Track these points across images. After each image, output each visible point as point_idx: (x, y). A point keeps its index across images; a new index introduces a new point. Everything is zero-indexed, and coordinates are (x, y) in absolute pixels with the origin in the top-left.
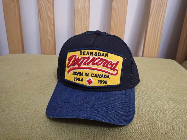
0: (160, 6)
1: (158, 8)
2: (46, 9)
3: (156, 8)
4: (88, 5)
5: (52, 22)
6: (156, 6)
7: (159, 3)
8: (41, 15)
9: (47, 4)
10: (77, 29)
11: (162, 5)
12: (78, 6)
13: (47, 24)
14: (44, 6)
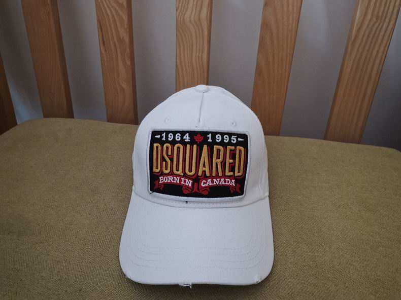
0: (379, 22)
1: (373, 25)
2: (114, 21)
3: (370, 26)
4: (207, 16)
5: (128, 50)
6: (371, 19)
7: (378, 13)
8: (104, 34)
9: (116, 10)
10: (182, 68)
12: (184, 16)
13: (117, 54)
14: (109, 14)
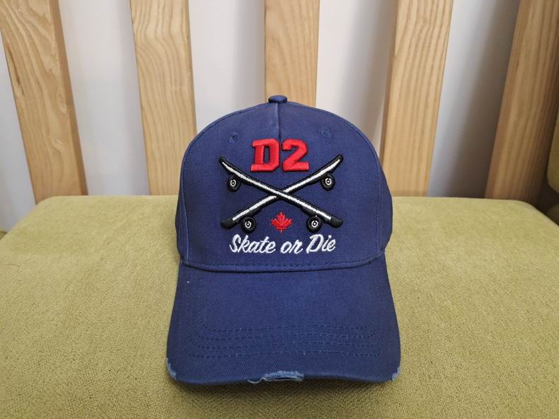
0: (428, 25)
1: (421, 31)
2: (33, 44)
3: (417, 32)
4: (182, 27)
5: (61, 89)
6: (416, 23)
7: (425, 12)
8: (16, 64)
9: (33, 26)
11: (436, 19)
12: (145, 31)
13: (42, 97)
14: (23, 33)
